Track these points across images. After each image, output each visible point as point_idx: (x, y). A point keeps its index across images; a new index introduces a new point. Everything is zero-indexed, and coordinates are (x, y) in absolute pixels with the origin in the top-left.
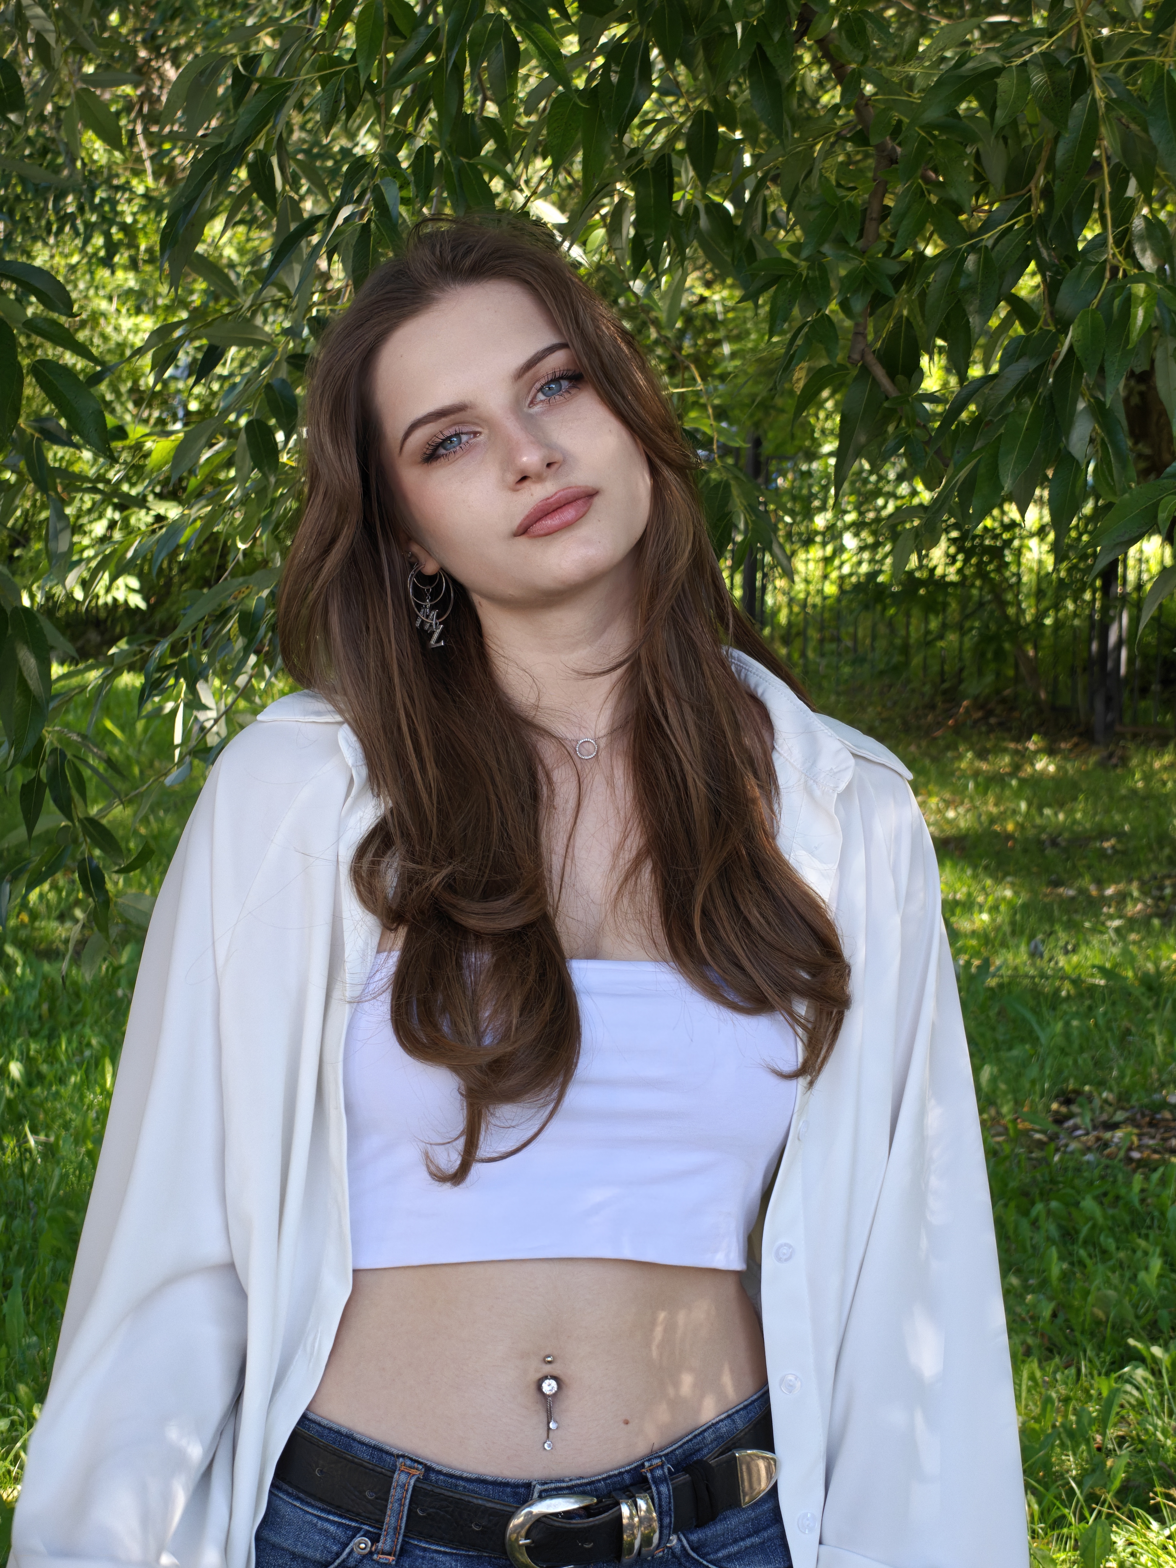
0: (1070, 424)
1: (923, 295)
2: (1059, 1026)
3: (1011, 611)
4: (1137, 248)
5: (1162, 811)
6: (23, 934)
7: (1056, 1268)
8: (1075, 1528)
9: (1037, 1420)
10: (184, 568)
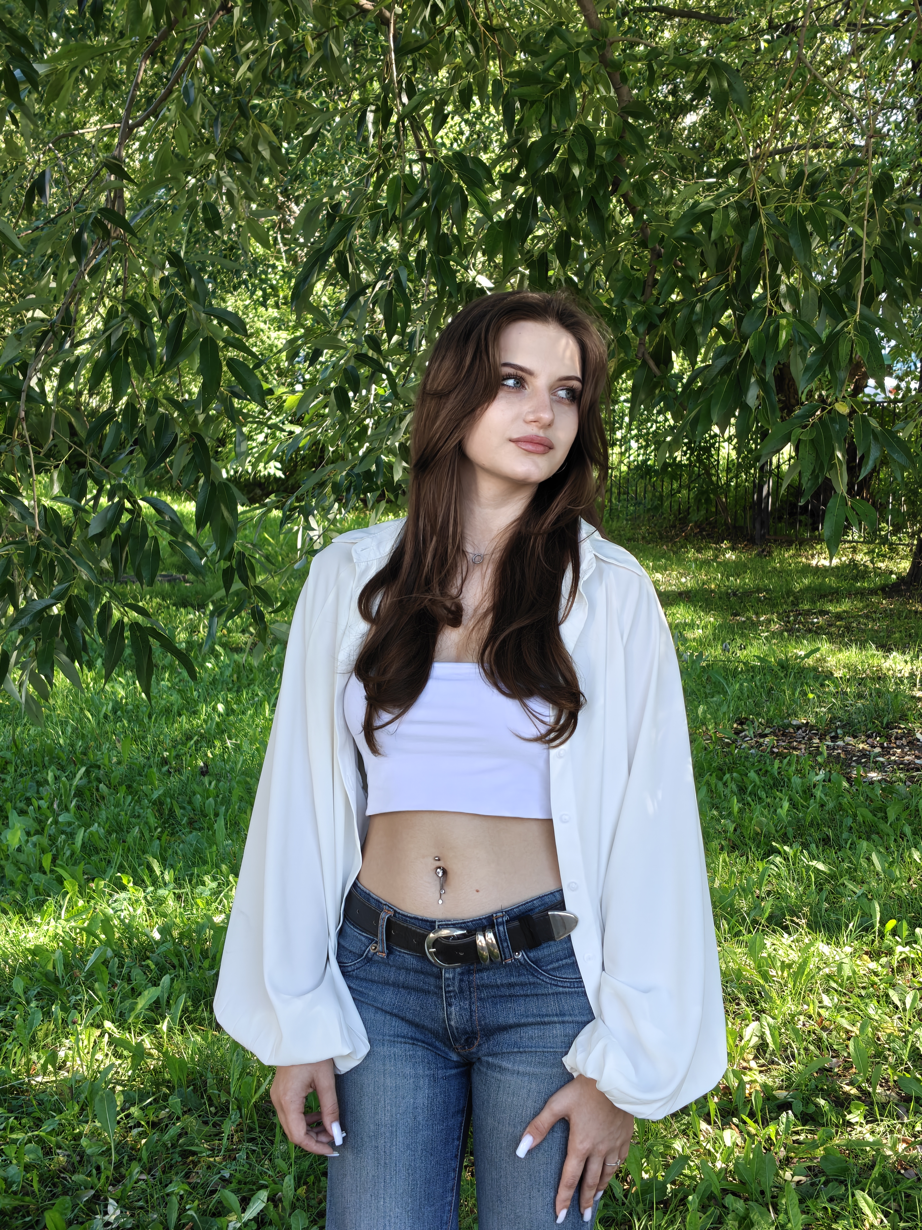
0: (747, 389)
1: (674, 324)
2: (737, 686)
3: (714, 479)
4: (782, 300)
5: (789, 578)
6: (224, 640)
7: (736, 806)
8: (746, 937)
9: (726, 882)
10: (303, 458)
